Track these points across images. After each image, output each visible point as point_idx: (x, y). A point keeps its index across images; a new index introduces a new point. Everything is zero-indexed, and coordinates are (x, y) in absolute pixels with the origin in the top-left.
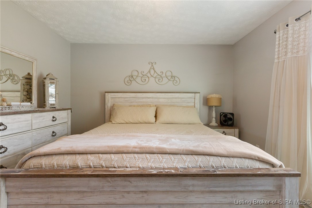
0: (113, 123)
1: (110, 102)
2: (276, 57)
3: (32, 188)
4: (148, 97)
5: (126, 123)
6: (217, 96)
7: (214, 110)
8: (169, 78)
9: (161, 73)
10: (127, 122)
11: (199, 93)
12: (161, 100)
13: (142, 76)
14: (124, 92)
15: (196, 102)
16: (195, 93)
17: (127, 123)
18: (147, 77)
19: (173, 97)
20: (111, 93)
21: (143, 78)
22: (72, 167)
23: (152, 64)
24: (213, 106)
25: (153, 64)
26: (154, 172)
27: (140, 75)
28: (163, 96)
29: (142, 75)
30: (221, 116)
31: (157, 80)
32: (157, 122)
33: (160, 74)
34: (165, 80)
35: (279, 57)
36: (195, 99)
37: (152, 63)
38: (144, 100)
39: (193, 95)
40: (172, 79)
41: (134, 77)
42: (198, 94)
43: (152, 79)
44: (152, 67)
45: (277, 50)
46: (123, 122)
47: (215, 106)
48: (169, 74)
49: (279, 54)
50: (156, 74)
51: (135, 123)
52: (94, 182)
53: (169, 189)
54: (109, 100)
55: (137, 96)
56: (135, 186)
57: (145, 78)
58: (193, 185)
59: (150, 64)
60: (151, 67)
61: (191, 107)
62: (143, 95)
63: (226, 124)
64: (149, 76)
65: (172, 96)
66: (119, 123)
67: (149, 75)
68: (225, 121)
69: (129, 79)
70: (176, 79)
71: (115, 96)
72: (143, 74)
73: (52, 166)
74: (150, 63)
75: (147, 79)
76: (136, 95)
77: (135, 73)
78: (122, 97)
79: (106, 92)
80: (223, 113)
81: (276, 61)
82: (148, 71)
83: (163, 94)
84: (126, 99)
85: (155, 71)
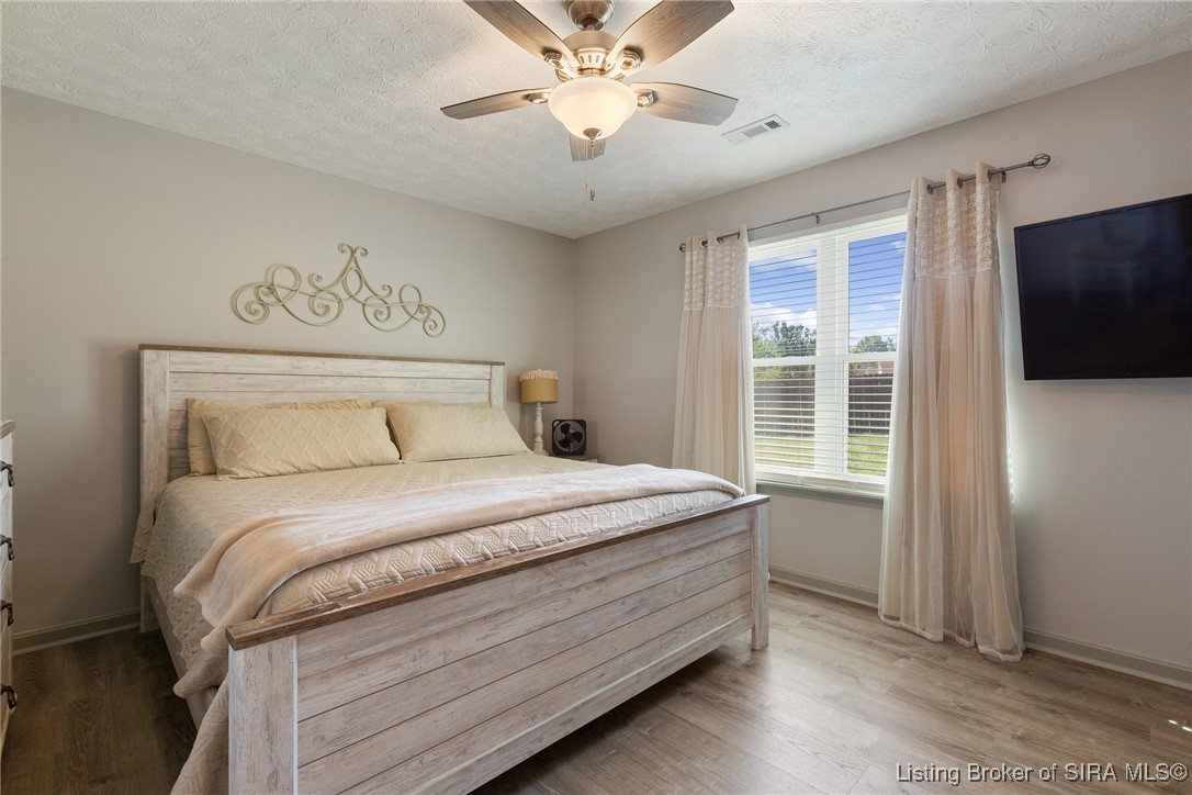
0: (241, 475)
1: (168, 390)
2: (686, 300)
3: (379, 641)
4: (345, 373)
5: (295, 473)
6: (550, 374)
7: (539, 414)
8: (412, 309)
9: (383, 288)
10: (302, 467)
11: (503, 364)
12: (389, 385)
13: (311, 291)
14: (244, 351)
15: (494, 391)
16: (492, 364)
17: (300, 472)
18: (332, 297)
19: (430, 374)
20: (172, 352)
21: (317, 301)
22: (445, 569)
23: (353, 252)
24: (535, 404)
25: (358, 255)
26: (620, 534)
27: (306, 287)
28: (397, 370)
29: (314, 290)
30: (554, 429)
31: (370, 312)
32: (408, 457)
33: (383, 293)
34: (399, 316)
35: (691, 302)
36: (493, 384)
37: (353, 247)
38: (328, 383)
39: (487, 368)
40: (418, 315)
41: (281, 293)
42: (501, 367)
43: (352, 308)
44: (353, 264)
45: (687, 286)
46: (282, 470)
47: (542, 403)
48: (410, 296)
49: (691, 295)
50: (365, 293)
51: (334, 466)
52: (523, 582)
53: (639, 561)
54: (165, 380)
55: (299, 368)
56: (593, 571)
57: (326, 303)
58: (669, 546)
59: (343, 252)
60: (349, 263)
61: (480, 406)
62: (323, 363)
63: (567, 450)
64: (343, 295)
65: (427, 371)
66: (268, 472)
67: (339, 290)
68: (565, 443)
69: (254, 299)
70: (435, 316)
71: (196, 364)
72: (320, 285)
73: (388, 579)
74: (345, 248)
75: (334, 307)
76: (295, 364)
77: (284, 279)
78: (231, 370)
79: (143, 347)
80: (561, 421)
81: (686, 308)
82: (338, 275)
83: (398, 364)
84: (249, 380)
85: (363, 281)
